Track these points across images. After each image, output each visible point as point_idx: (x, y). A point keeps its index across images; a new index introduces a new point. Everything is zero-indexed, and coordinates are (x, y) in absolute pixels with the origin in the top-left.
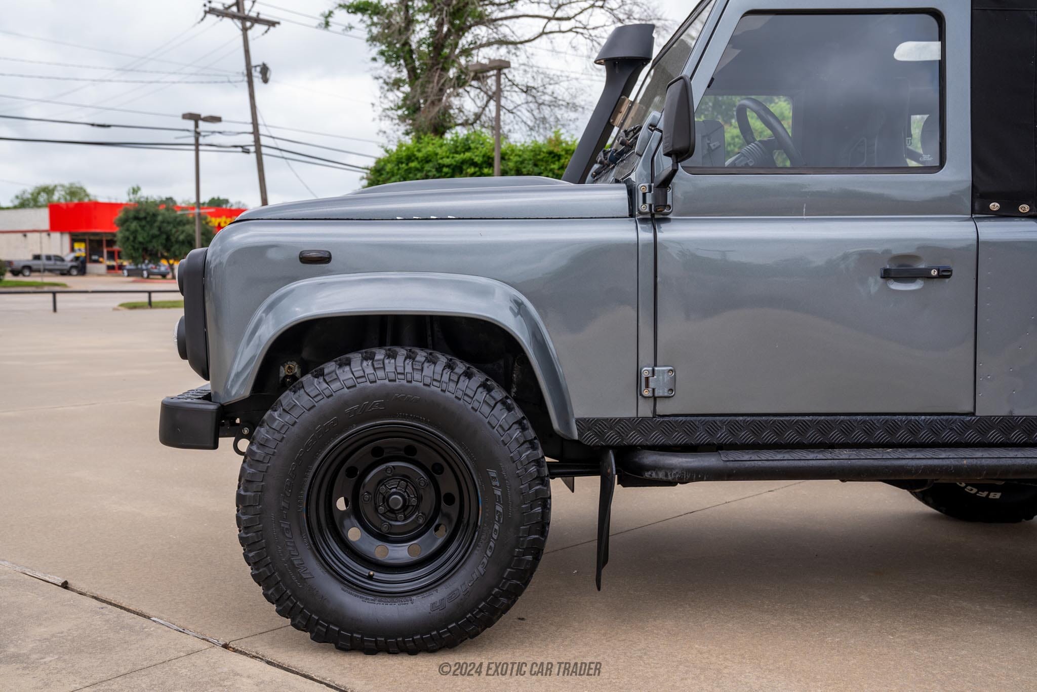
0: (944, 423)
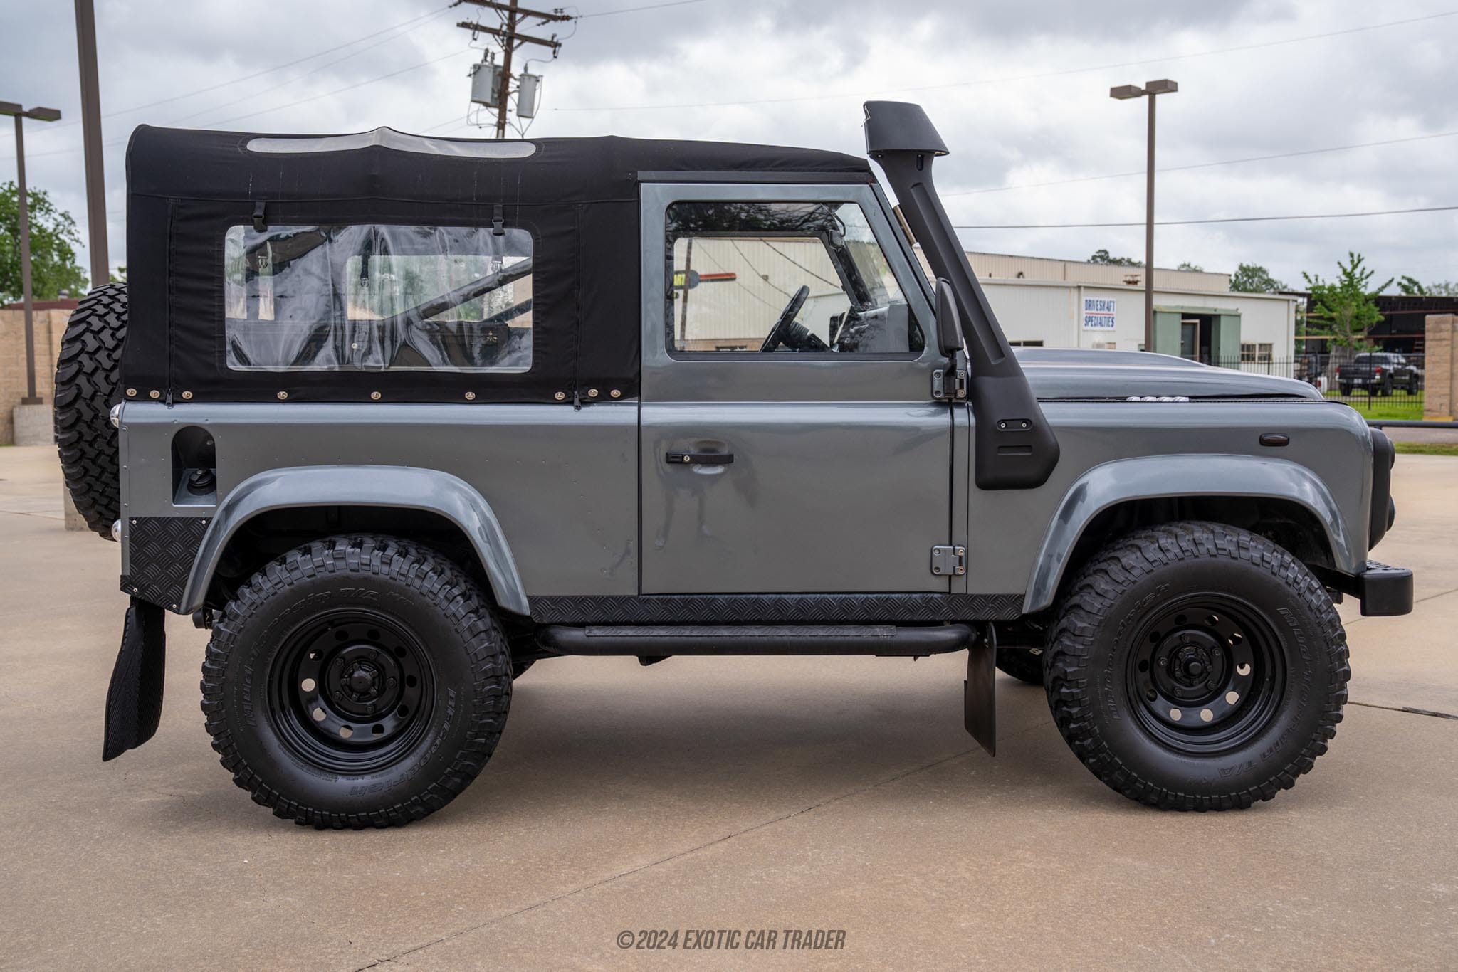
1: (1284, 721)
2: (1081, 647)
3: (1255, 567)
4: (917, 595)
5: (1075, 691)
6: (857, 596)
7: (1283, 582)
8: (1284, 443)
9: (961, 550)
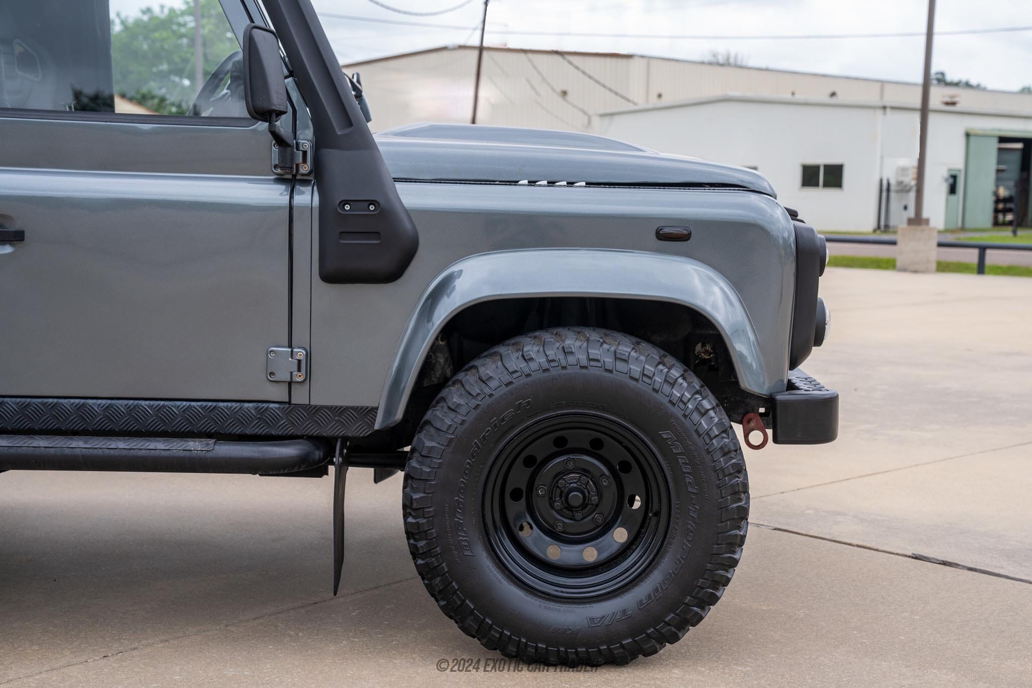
1: (666, 564)
2: (428, 470)
3: (634, 383)
4: (251, 405)
5: (422, 521)
6: (178, 403)
7: (665, 401)
8: (684, 238)
9: (300, 354)
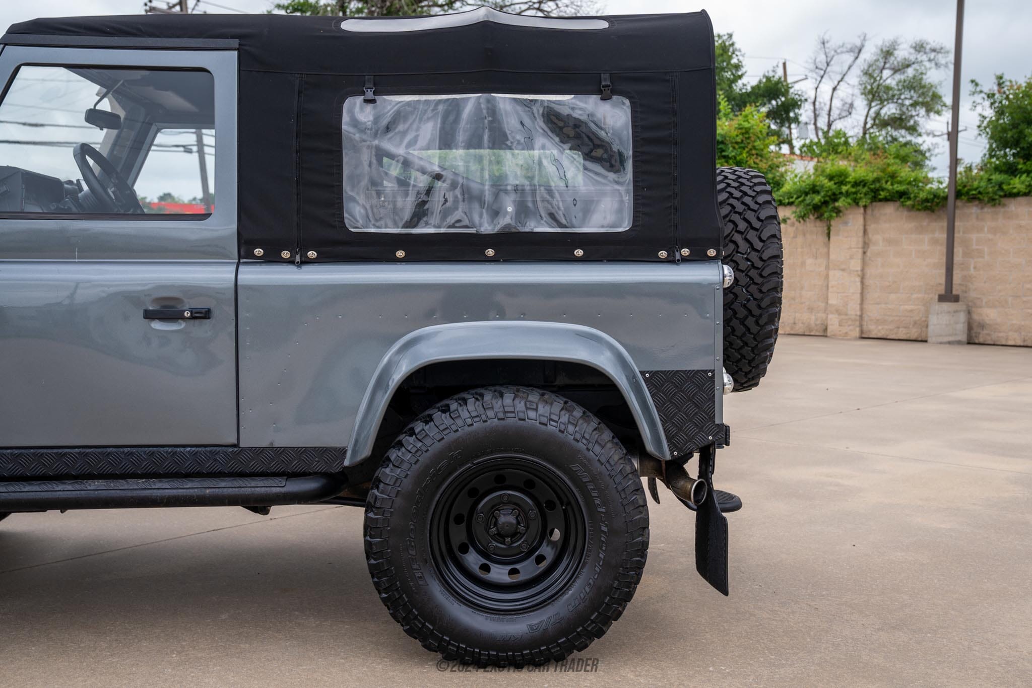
0: (208, 454)
